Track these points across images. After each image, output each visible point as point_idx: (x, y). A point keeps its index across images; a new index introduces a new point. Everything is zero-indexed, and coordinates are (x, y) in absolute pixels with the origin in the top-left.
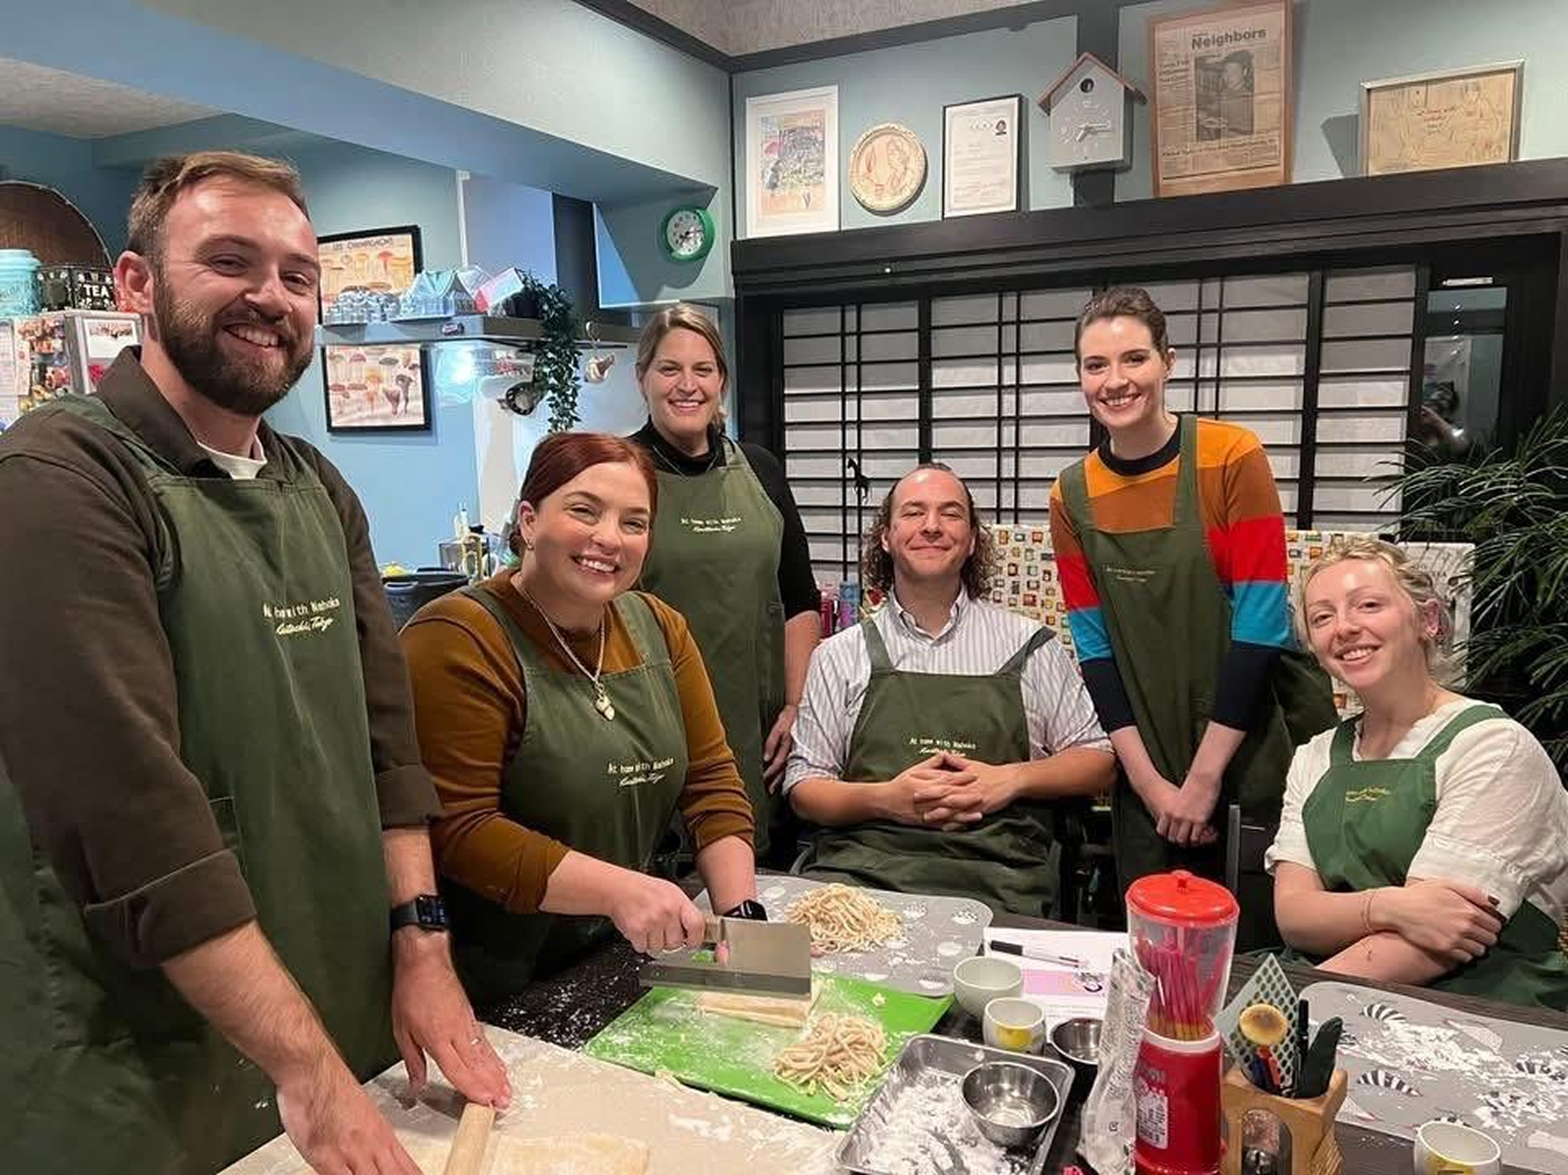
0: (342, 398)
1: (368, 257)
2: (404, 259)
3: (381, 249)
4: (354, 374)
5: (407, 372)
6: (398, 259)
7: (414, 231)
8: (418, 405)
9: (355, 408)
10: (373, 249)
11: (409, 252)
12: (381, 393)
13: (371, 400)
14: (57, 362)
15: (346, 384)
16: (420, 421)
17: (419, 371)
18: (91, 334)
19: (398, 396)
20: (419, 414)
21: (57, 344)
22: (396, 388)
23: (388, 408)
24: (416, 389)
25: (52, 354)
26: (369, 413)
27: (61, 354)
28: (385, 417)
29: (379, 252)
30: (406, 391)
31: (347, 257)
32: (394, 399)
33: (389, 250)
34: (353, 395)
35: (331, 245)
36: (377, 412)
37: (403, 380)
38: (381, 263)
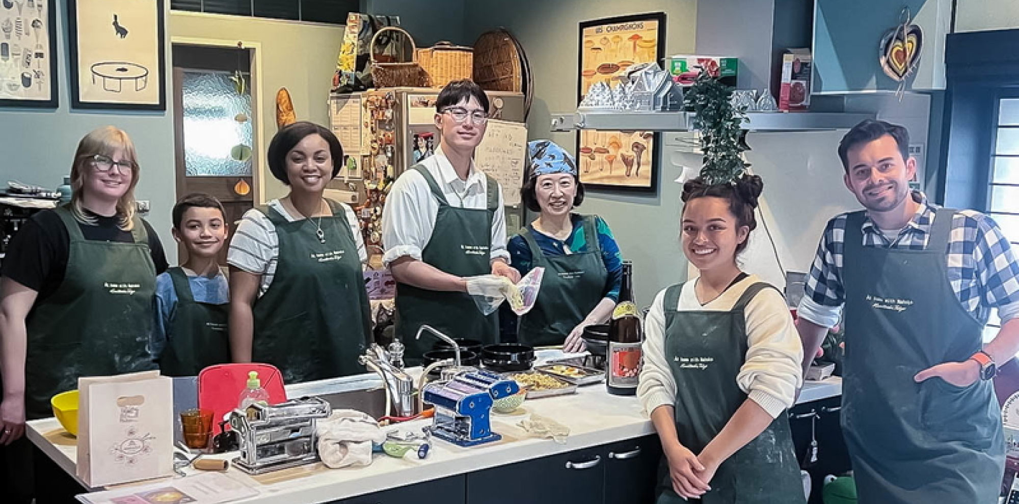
0: (589, 159)
1: (622, 40)
2: (651, 41)
3: (631, 33)
4: (599, 141)
5: (642, 141)
6: (646, 41)
7: (660, 17)
8: (647, 169)
9: (598, 168)
10: (626, 33)
11: (655, 35)
12: (619, 158)
13: (611, 162)
14: (387, 127)
15: (593, 148)
16: (647, 184)
17: (651, 141)
18: (412, 105)
19: (633, 160)
20: (648, 178)
21: (389, 113)
22: (631, 154)
23: (623, 171)
24: (647, 156)
25: (385, 121)
26: (607, 174)
27: (391, 121)
28: (620, 178)
29: (631, 35)
30: (639, 157)
31: (605, 38)
32: (628, 162)
33: (640, 34)
34: (598, 157)
35: (595, 28)
36: (614, 173)
37: (637, 147)
38: (631, 43)
